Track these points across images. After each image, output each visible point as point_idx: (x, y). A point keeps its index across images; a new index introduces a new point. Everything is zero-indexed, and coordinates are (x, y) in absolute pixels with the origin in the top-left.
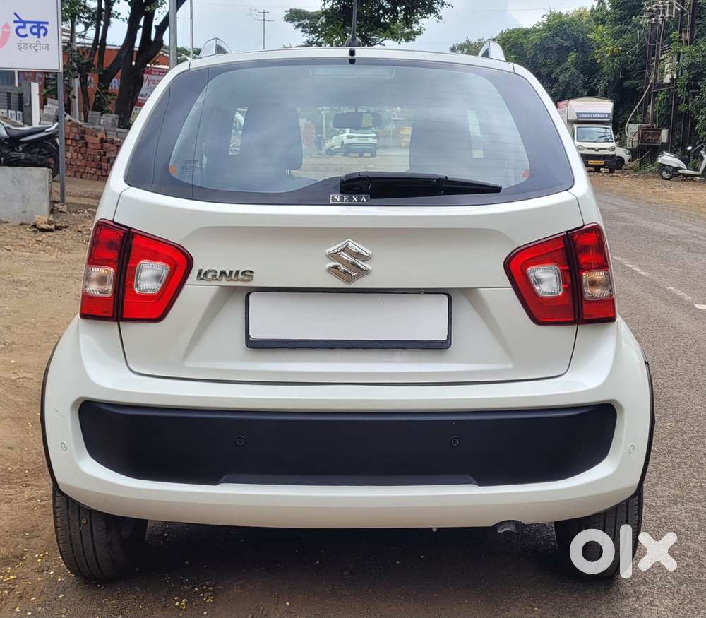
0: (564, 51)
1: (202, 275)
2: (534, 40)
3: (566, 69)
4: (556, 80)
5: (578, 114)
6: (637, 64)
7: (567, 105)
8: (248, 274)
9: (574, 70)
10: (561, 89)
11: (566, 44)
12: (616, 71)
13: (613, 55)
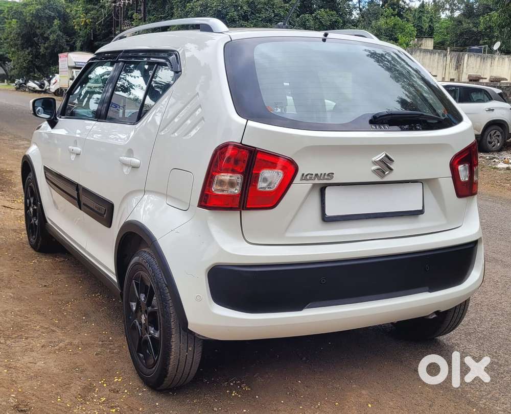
0: (50, 19)
1: (304, 177)
2: (31, 10)
3: (54, 32)
4: (47, 38)
5: (75, 62)
6: (102, 31)
7: (67, 56)
8: (331, 175)
9: (59, 32)
10: (51, 44)
11: (53, 14)
12: (88, 35)
13: (86, 24)
